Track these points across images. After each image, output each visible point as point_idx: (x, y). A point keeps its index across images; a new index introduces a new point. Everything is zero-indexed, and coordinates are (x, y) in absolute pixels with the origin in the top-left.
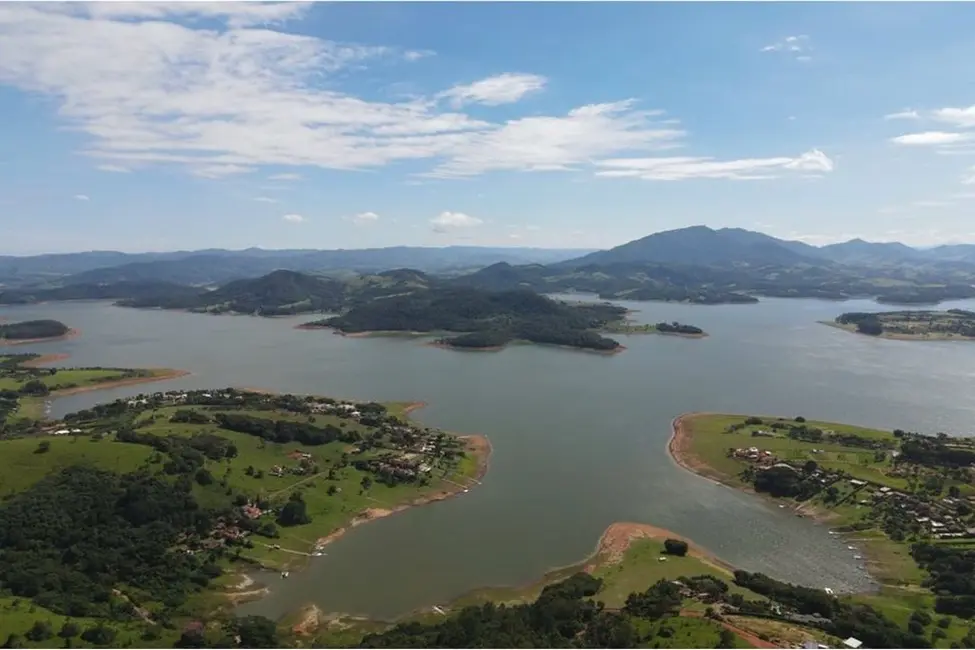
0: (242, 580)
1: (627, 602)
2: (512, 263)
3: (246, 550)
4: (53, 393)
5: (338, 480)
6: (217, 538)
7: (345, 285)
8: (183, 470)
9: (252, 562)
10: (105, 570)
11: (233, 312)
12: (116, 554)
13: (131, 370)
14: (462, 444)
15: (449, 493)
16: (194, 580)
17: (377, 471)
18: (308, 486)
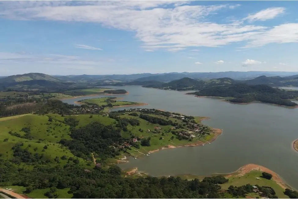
0: (124, 157)
1: (229, 188)
2: (267, 76)
3: (129, 150)
4: (114, 107)
5: (165, 136)
6: (123, 146)
7: (205, 82)
8: (120, 126)
9: (128, 153)
10: (92, 148)
11: (170, 89)
12: (96, 144)
13: (133, 103)
14: (211, 131)
15: (197, 145)
16: (112, 155)
17: (178, 135)
18: (155, 136)
